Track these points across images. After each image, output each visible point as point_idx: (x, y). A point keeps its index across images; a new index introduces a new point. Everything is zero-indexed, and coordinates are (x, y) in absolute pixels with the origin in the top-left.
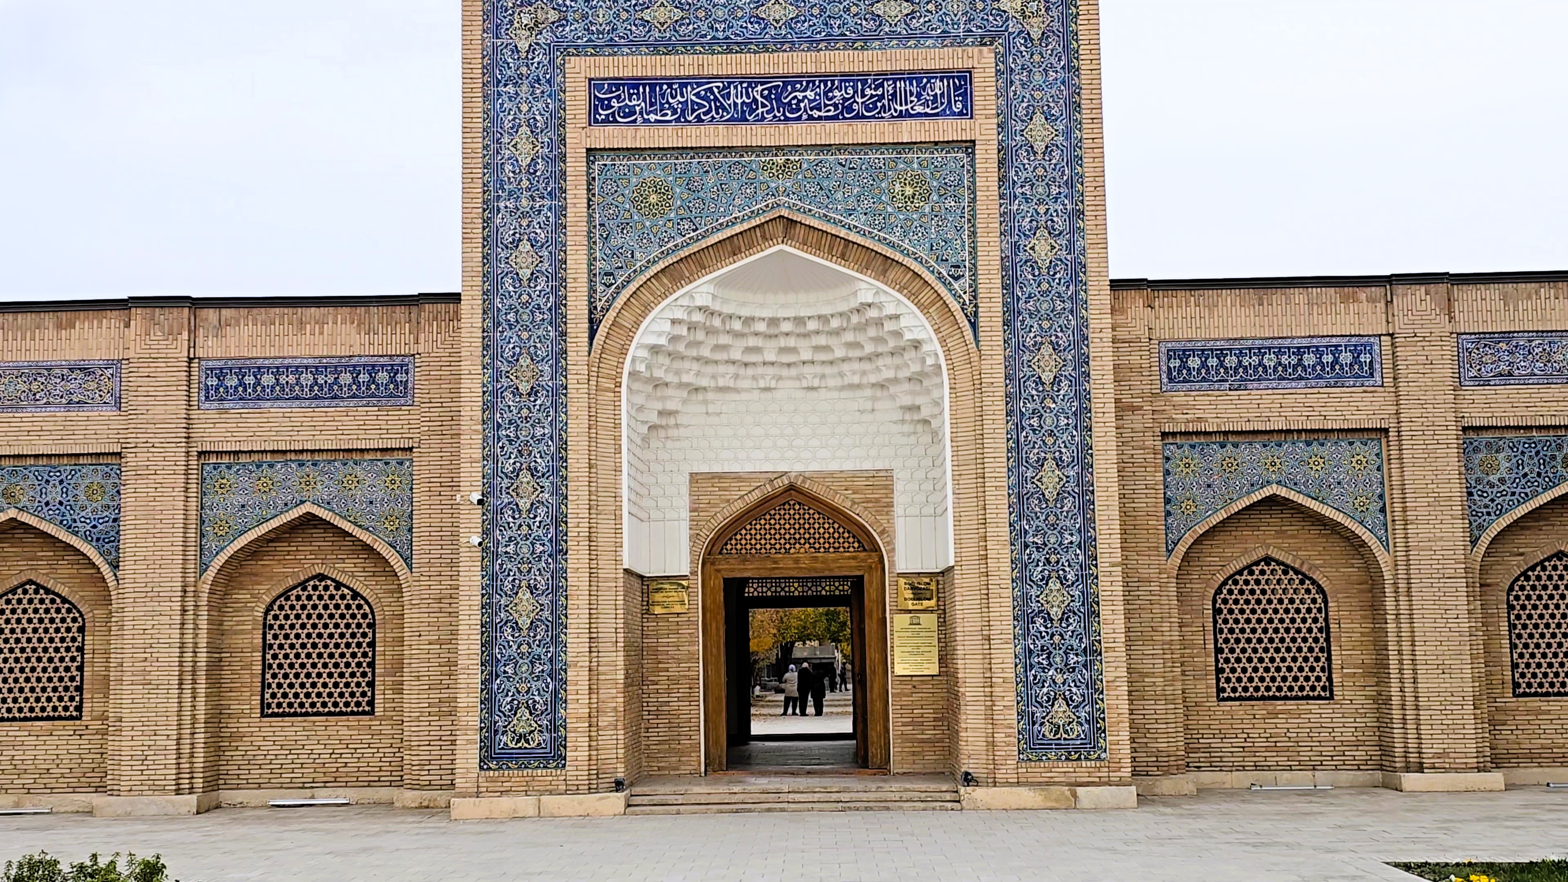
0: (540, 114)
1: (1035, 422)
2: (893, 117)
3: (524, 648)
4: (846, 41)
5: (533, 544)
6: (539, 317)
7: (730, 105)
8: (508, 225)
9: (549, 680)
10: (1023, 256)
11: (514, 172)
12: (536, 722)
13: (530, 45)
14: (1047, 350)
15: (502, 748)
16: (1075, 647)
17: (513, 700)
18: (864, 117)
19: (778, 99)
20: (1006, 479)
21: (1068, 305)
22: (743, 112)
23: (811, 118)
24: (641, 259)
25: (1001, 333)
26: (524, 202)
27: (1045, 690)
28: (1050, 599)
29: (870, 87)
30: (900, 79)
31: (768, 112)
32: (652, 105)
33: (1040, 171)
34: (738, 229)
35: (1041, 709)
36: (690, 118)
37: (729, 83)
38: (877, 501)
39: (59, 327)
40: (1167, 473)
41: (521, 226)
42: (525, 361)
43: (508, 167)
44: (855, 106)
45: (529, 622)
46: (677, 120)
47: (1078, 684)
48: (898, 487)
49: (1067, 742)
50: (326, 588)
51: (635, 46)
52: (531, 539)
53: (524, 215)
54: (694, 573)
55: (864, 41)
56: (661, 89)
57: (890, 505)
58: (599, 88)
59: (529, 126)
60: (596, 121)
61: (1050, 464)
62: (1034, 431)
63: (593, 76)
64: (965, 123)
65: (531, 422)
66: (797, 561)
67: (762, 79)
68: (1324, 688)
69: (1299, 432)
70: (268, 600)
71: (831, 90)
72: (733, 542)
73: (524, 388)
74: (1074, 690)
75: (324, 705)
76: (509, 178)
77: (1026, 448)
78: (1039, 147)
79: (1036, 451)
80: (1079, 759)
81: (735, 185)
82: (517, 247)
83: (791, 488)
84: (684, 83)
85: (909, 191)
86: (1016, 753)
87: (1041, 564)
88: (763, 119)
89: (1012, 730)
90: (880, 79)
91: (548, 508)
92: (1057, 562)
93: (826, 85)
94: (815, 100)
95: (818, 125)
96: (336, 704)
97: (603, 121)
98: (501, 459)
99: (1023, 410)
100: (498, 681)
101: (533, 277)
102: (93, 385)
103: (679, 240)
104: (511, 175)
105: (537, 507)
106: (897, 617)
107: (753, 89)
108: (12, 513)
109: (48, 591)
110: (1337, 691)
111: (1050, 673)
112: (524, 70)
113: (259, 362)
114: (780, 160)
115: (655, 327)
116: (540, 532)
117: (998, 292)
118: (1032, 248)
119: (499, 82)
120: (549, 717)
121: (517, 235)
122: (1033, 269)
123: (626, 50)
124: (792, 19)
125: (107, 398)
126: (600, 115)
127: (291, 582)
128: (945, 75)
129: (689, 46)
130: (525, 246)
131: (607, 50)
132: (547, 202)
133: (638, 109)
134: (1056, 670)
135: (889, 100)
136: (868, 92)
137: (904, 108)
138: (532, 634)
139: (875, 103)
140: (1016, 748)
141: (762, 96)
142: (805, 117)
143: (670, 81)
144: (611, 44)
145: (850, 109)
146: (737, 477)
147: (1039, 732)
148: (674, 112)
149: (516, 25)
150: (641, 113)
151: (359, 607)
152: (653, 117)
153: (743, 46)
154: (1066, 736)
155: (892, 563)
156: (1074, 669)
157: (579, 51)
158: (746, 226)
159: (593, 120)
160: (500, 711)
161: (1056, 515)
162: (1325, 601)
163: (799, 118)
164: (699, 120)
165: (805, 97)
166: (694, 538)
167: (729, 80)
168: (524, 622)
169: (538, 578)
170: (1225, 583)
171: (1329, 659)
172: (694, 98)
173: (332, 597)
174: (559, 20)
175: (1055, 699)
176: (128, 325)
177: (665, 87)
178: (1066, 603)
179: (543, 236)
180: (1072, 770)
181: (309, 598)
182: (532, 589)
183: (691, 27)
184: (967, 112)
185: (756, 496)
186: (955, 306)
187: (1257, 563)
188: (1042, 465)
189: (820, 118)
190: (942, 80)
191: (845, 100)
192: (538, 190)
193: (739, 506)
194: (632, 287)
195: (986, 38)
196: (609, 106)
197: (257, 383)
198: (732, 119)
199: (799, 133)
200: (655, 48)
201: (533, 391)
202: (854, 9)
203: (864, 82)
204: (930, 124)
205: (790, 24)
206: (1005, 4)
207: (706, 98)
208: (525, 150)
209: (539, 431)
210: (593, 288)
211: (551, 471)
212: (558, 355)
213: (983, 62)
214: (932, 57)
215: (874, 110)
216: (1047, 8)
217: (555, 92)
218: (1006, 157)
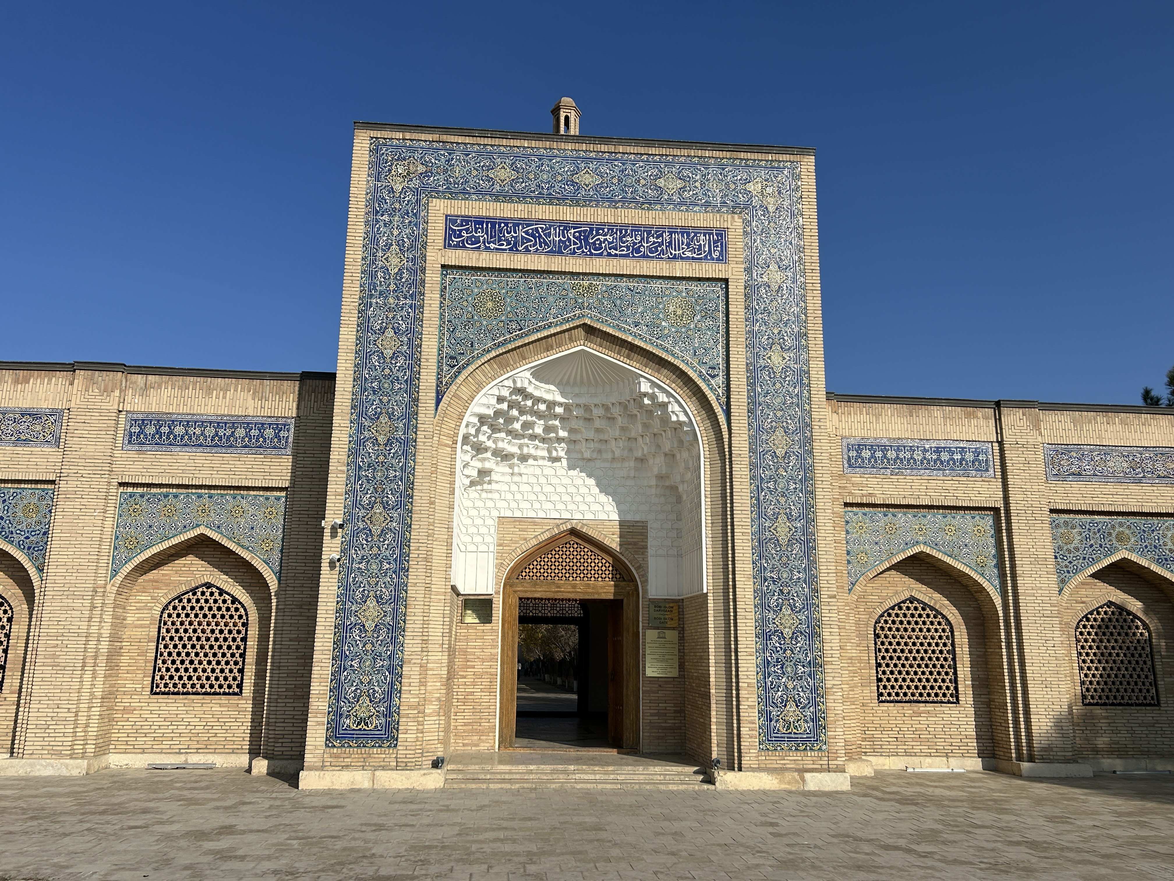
0: (408, 238)
1: (771, 485)
2: (669, 258)
3: (369, 647)
4: (637, 203)
5: (381, 562)
6: (397, 386)
7: (550, 241)
8: (377, 316)
9: (387, 673)
10: (762, 363)
11: (384, 278)
12: (375, 708)
13: (403, 188)
14: (780, 432)
15: (346, 730)
16: (802, 660)
17: (357, 689)
18: (648, 257)
19: (586, 240)
20: (750, 527)
21: (795, 400)
22: (560, 247)
23: (610, 255)
24: (478, 348)
25: (746, 418)
26: (391, 300)
27: (780, 693)
28: (783, 621)
29: (653, 236)
30: (675, 232)
31: (578, 249)
32: (491, 238)
33: (775, 304)
34: (553, 331)
35: (776, 709)
36: (520, 249)
37: (550, 226)
38: (635, 544)
39: (16, 382)
40: (847, 532)
41: (387, 317)
42: (384, 419)
43: (380, 274)
44: (642, 249)
45: (374, 625)
46: (511, 249)
47: (805, 689)
48: (651, 534)
49: (796, 736)
50: (212, 594)
51: (482, 194)
52: (380, 558)
53: (390, 310)
54: (497, 593)
55: (648, 204)
56: (500, 226)
57: (645, 547)
58: (454, 222)
59: (398, 245)
60: (450, 245)
61: (782, 518)
62: (771, 491)
63: (449, 213)
64: (722, 266)
65: (386, 466)
66: (574, 586)
67: (576, 225)
68: (951, 695)
69: (939, 507)
70: (165, 601)
71: (624, 236)
72: (527, 570)
73: (381, 439)
74: (802, 694)
75: (203, 687)
76: (381, 282)
77: (765, 505)
78: (775, 286)
79: (772, 507)
80: (805, 749)
81: (551, 299)
82: (383, 333)
83: (573, 531)
84: (517, 223)
85: (679, 312)
86: (757, 744)
87: (776, 594)
88: (574, 253)
89: (754, 725)
90: (660, 231)
91: (395, 534)
92: (789, 593)
93: (621, 233)
94: (613, 242)
95: (615, 260)
96: (211, 686)
97: (455, 246)
98: (359, 493)
99: (763, 475)
100: (345, 673)
101: (394, 356)
102: (39, 428)
103: (508, 336)
104: (382, 280)
105: (387, 533)
106: (649, 632)
107: (568, 231)
110: (961, 698)
111: (783, 680)
112: (397, 206)
113: (174, 417)
114: (586, 283)
115: (484, 401)
116: (387, 553)
117: (744, 388)
118: (769, 358)
119: (377, 212)
120: (385, 705)
121: (384, 324)
122: (770, 373)
123: (474, 196)
124: (597, 185)
125: (49, 438)
126: (453, 241)
127: (184, 589)
128: (707, 231)
129: (521, 197)
130: (390, 333)
131: (461, 196)
132: (408, 301)
133: (481, 239)
134: (788, 678)
135: (666, 246)
136: (651, 239)
137: (677, 252)
138: (375, 635)
139: (656, 248)
140: (757, 740)
141: (574, 237)
142: (605, 253)
143: (506, 221)
144: (464, 192)
145: (638, 251)
146: (533, 522)
147: (775, 727)
148: (509, 243)
149: (393, 173)
150: (484, 242)
151: (237, 610)
152: (492, 246)
153: (561, 200)
154: (795, 731)
155: (645, 591)
156: (801, 677)
157: (440, 195)
158: (558, 329)
159: (447, 245)
160: (345, 698)
161: (787, 557)
162: (952, 632)
163: (601, 254)
164: (527, 250)
165: (606, 240)
166: (499, 566)
167: (551, 224)
168: (370, 625)
169: (384, 590)
170: (882, 616)
171: (955, 673)
172: (523, 234)
173: (215, 601)
174: (426, 172)
175: (787, 701)
176: (72, 384)
177: (503, 225)
178: (796, 625)
179: (404, 326)
180: (800, 758)
181: (198, 601)
182: (379, 599)
183: (523, 185)
184: (722, 259)
185: (547, 536)
186: (711, 397)
187: (904, 602)
188: (777, 518)
189: (616, 255)
190: (705, 235)
191: (635, 244)
192: (402, 292)
193: (533, 544)
194: (470, 369)
195: (735, 209)
196: (460, 236)
197: (170, 432)
198: (551, 251)
199: (600, 265)
200: (499, 197)
201: (389, 442)
202: (643, 182)
203: (649, 233)
204: (695, 265)
205: (596, 188)
206: (751, 187)
207: (533, 235)
208: (394, 263)
209: (392, 474)
210: (440, 368)
211: (398, 505)
212: (411, 416)
213: (735, 224)
214: (698, 219)
215: (655, 252)
216: (779, 193)
217: (418, 221)
218: (750, 292)
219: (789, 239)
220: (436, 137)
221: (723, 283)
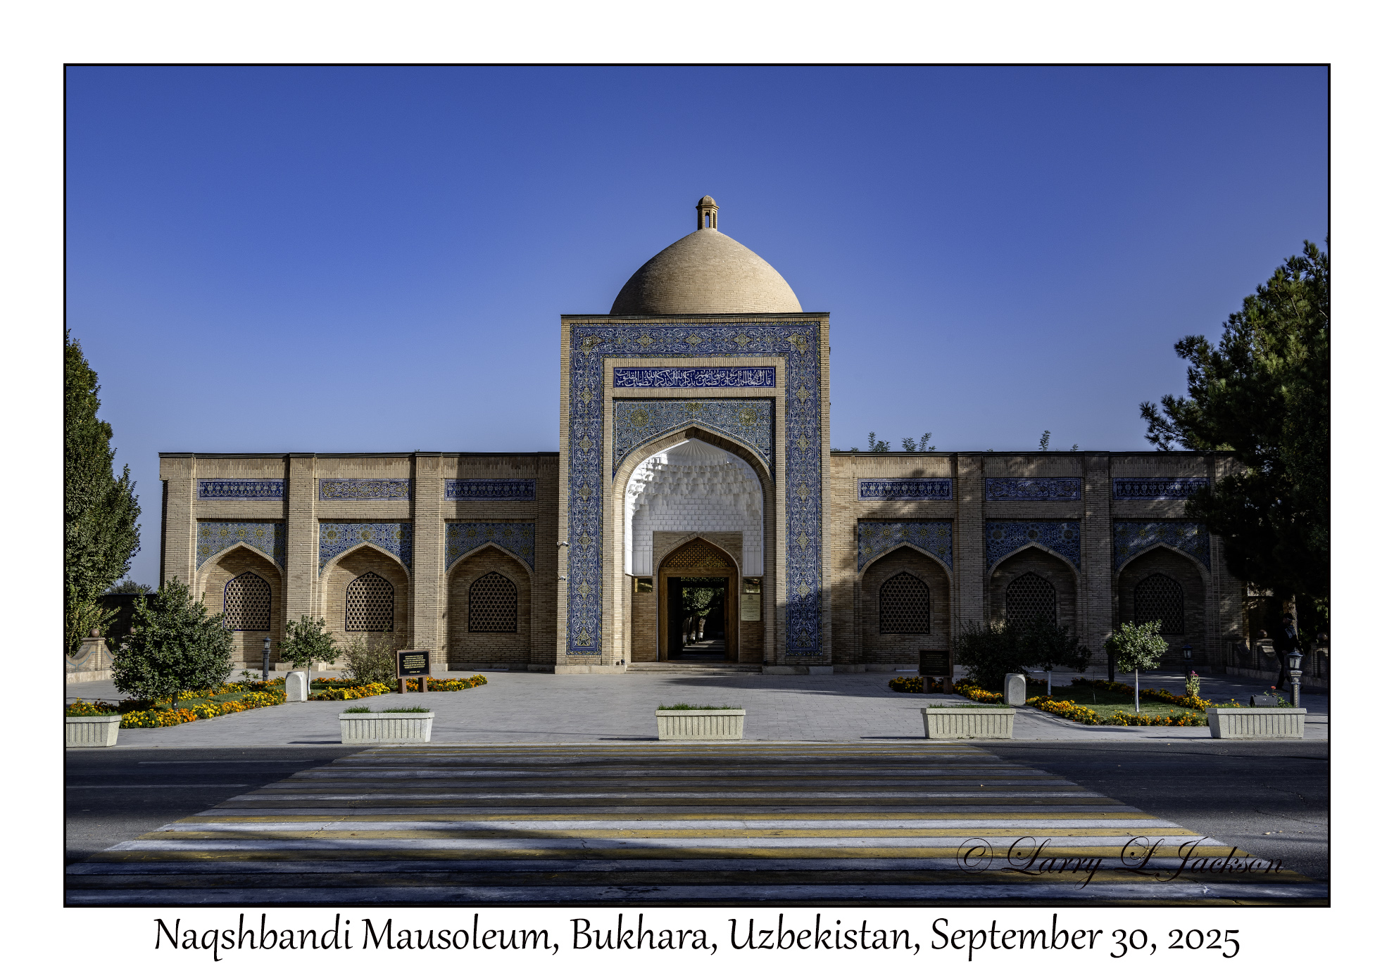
0: (594, 383)
1: (798, 516)
2: (741, 386)
3: (585, 606)
4: (723, 353)
5: (588, 563)
6: (592, 468)
7: (673, 380)
8: (579, 429)
9: (595, 619)
10: (794, 446)
12: (589, 636)
13: (590, 353)
14: (803, 486)
15: (576, 646)
16: (811, 610)
17: (580, 627)
18: (729, 386)
19: (693, 377)
20: (785, 540)
21: (813, 467)
22: (678, 383)
23: (707, 386)
24: (634, 444)
25: (784, 478)
26: (586, 420)
27: (798, 628)
28: (801, 590)
29: (732, 373)
30: (745, 370)
31: (689, 383)
32: (640, 380)
33: (803, 410)
34: (676, 432)
35: (796, 635)
36: (656, 385)
37: (673, 371)
38: (735, 545)
39: (386, 464)
40: (860, 536)
41: (584, 430)
42: (585, 487)
43: (579, 405)
44: (726, 381)
45: (586, 595)
46: (650, 386)
47: (812, 625)
48: (745, 538)
49: (806, 648)
50: (496, 578)
51: (634, 354)
52: (587, 561)
53: (586, 425)
54: (654, 575)
55: (730, 354)
56: (644, 373)
57: (741, 547)
58: (618, 371)
59: (588, 387)
60: (617, 386)
61: (803, 535)
62: (797, 520)
63: (616, 367)
64: (772, 389)
65: (588, 512)
66: (700, 570)
67: (687, 369)
68: (926, 629)
69: (917, 519)
70: (472, 582)
71: (715, 374)
72: (671, 562)
73: (584, 497)
74: (810, 628)
75: (495, 628)
76: (580, 410)
77: (794, 527)
78: (803, 400)
79: (798, 529)
80: (811, 655)
81: (675, 414)
82: (583, 439)
83: (698, 539)
84: (654, 370)
85: (748, 417)
86: (786, 653)
87: (798, 576)
88: (687, 386)
89: (784, 644)
90: (736, 370)
91: (594, 548)
93: (713, 372)
94: (709, 378)
95: (710, 389)
96: (500, 628)
97: (620, 386)
98: (575, 527)
99: (793, 511)
100: (574, 619)
101: (589, 451)
102: (399, 489)
104: (581, 408)
105: (590, 548)
106: (743, 596)
107: (683, 373)
108: (366, 543)
109: (378, 576)
110: (932, 631)
111: (800, 621)
112: (587, 364)
113: (470, 481)
114: (694, 403)
115: (639, 472)
116: (591, 558)
117: (783, 461)
118: (799, 443)
119: (576, 369)
120: (595, 634)
121: (583, 434)
122: (799, 452)
123: (630, 356)
125: (406, 495)
126: (619, 383)
127: (481, 575)
128: (763, 368)
129: (656, 354)
130: (586, 438)
131: (622, 356)
132: (596, 420)
133: (634, 381)
134: (802, 619)
135: (740, 379)
136: (731, 375)
137: (746, 382)
138: (588, 600)
139: (734, 380)
140: (786, 651)
141: (686, 376)
142: (704, 385)
143: (648, 369)
144: (624, 353)
145: (723, 383)
146: (674, 534)
147: (795, 645)
148: (649, 382)
149: (584, 345)
150: (635, 383)
151: (510, 586)
152: (640, 384)
153: (679, 355)
154: (806, 646)
155: (741, 573)
156: (810, 619)
157: (610, 356)
158: (679, 431)
159: (616, 385)
160: (575, 631)
161: (805, 555)
163: (702, 386)
164: (660, 386)
165: (705, 377)
166: (654, 560)
167: (672, 369)
168: (584, 595)
169: (590, 577)
170: (886, 583)
171: (929, 617)
172: (658, 377)
173: (498, 582)
174: (602, 343)
175: (802, 631)
176: (415, 464)
177: (646, 372)
178: (808, 592)
179: (594, 434)
180: (807, 660)
181: (489, 582)
183: (657, 346)
184: (773, 385)
185: (682, 542)
186: (765, 466)
187: (900, 575)
188: (800, 535)
189: (711, 386)
190: (762, 371)
191: (721, 378)
192: (592, 415)
193: (674, 547)
194: (630, 456)
195: (781, 354)
196: (622, 380)
197: (469, 490)
198: (674, 386)
199: (702, 392)
200: (642, 355)
201: (588, 500)
202: (726, 339)
203: (730, 371)
204: (757, 390)
205: (699, 345)
206: (790, 339)
207: (663, 377)
208: (587, 398)
209: (591, 516)
210: (614, 456)
211: (596, 533)
212: (600, 485)
213: (780, 363)
214: (759, 361)
215: (734, 383)
216: (807, 342)
217: (600, 373)
218: (789, 404)
219: (813, 370)
220: (607, 321)
221: (773, 400)
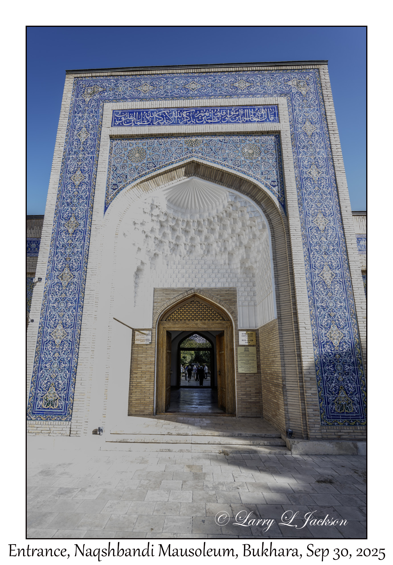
0: (91, 123)
1: (317, 248)
2: (243, 122)
4: (223, 96)
5: (67, 302)
6: (81, 201)
7: (172, 119)
8: (72, 164)
9: (67, 372)
10: (305, 176)
11: (77, 145)
12: (58, 394)
13: (90, 100)
14: (320, 216)
15: (39, 408)
17: (48, 382)
18: (230, 122)
19: (193, 116)
20: (305, 275)
21: (328, 196)
22: (178, 121)
23: (207, 123)
24: (130, 179)
25: (298, 208)
26: (81, 156)
27: (333, 385)
28: (332, 335)
29: (233, 111)
30: (246, 109)
31: (189, 121)
32: (138, 119)
33: (311, 143)
34: (175, 165)
35: (332, 396)
36: (155, 123)
37: (172, 111)
38: (230, 300)
41: (78, 164)
42: (73, 219)
43: (75, 143)
44: (227, 118)
45: (60, 341)
46: (149, 124)
47: (351, 382)
48: (239, 294)
49: (348, 415)
51: (133, 99)
52: (66, 300)
53: (79, 161)
54: (154, 328)
55: (230, 95)
56: (143, 113)
57: (236, 302)
58: (117, 113)
59: (86, 127)
60: (114, 125)
61: (326, 268)
62: (317, 252)
63: (115, 109)
64: (275, 124)
65: (73, 246)
66: (197, 324)
67: (187, 109)
71: (216, 113)
72: (171, 316)
74: (349, 385)
76: (75, 147)
77: (314, 260)
78: (309, 133)
79: (319, 261)
80: (355, 425)
81: (173, 149)
82: (75, 173)
83: (195, 295)
84: (153, 111)
85: (251, 151)
86: (320, 421)
87: (326, 317)
88: (186, 123)
89: (316, 407)
90: (237, 108)
91: (76, 285)
92: (335, 316)
93: (214, 111)
94: (209, 116)
95: (211, 125)
97: (117, 125)
98: (56, 262)
99: (311, 242)
100: (41, 372)
101: (81, 184)
103: (147, 171)
105: (71, 285)
107: (182, 113)
111: (336, 375)
112: (87, 108)
114: (194, 139)
116: (71, 297)
117: (295, 191)
118: (310, 173)
119: (76, 112)
120: (65, 392)
121: (76, 168)
122: (311, 181)
123: (129, 100)
124: (199, 89)
126: (116, 123)
128: (266, 106)
129: (156, 98)
130: (79, 173)
131: (122, 101)
132: (90, 155)
133: (132, 120)
134: (338, 373)
135: (241, 116)
136: (232, 113)
137: (248, 119)
138: (61, 348)
139: (235, 117)
140: (319, 418)
141: (186, 115)
142: (205, 122)
143: (147, 110)
144: (123, 98)
145: (224, 120)
146: (173, 290)
147: (332, 408)
148: (148, 121)
149: (85, 93)
150: (134, 122)
152: (139, 123)
153: (179, 97)
154: (347, 411)
156: (348, 371)
157: (110, 101)
159: (113, 125)
160: (40, 387)
161: (332, 292)
163: (202, 123)
164: (159, 124)
165: (205, 115)
166: (155, 314)
167: (172, 109)
168: (58, 341)
169: (68, 319)
172: (157, 116)
174: (103, 91)
175: (339, 390)
177: (145, 112)
178: (341, 337)
179: (87, 168)
180: (352, 431)
182: (64, 325)
183: (157, 92)
184: (276, 120)
185: (180, 298)
186: (274, 198)
188: (323, 268)
189: (211, 123)
190: (264, 109)
191: (222, 116)
192: (87, 151)
193: (174, 302)
194: (125, 190)
195: (282, 94)
196: (121, 120)
198: (173, 123)
199: (202, 128)
200: (142, 100)
201: (75, 232)
202: (226, 85)
203: (230, 110)
204: (260, 125)
206: (290, 83)
207: (162, 116)
208: (83, 137)
209: (76, 250)
210: (107, 190)
211: (79, 268)
212: (88, 217)
213: (282, 102)
214: (259, 100)
215: (235, 120)
216: (308, 85)
217: (98, 115)
218: (294, 137)
219: (316, 108)
220: (109, 74)
221: (277, 134)
